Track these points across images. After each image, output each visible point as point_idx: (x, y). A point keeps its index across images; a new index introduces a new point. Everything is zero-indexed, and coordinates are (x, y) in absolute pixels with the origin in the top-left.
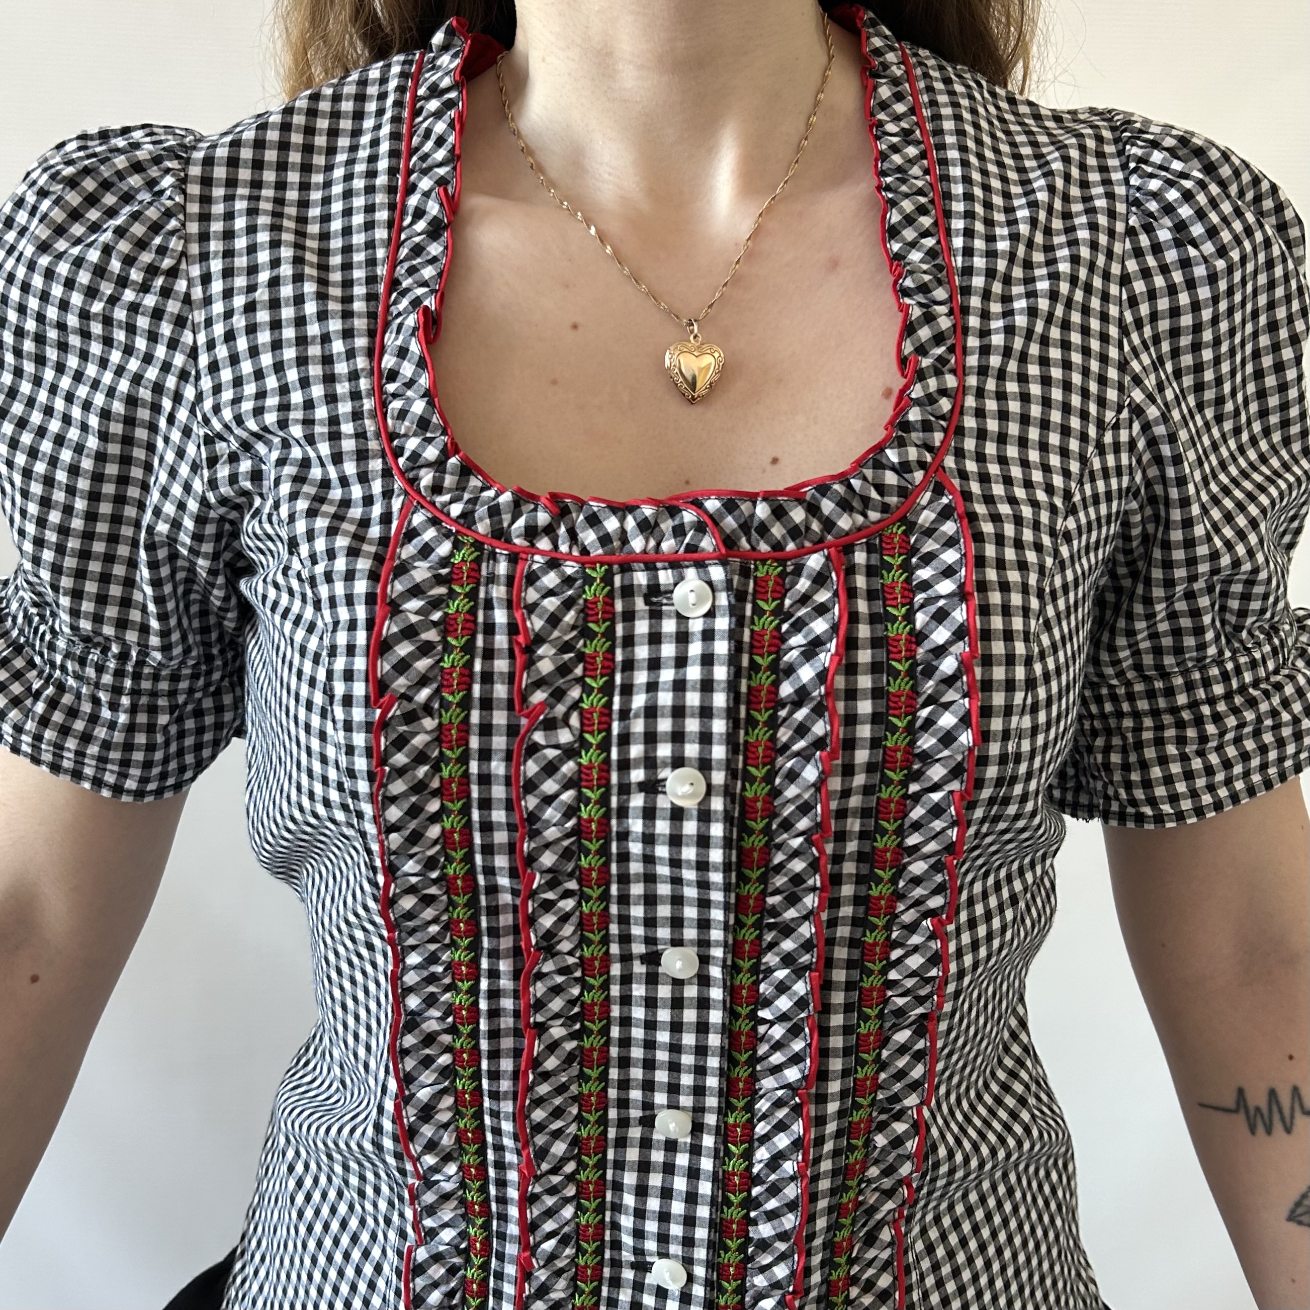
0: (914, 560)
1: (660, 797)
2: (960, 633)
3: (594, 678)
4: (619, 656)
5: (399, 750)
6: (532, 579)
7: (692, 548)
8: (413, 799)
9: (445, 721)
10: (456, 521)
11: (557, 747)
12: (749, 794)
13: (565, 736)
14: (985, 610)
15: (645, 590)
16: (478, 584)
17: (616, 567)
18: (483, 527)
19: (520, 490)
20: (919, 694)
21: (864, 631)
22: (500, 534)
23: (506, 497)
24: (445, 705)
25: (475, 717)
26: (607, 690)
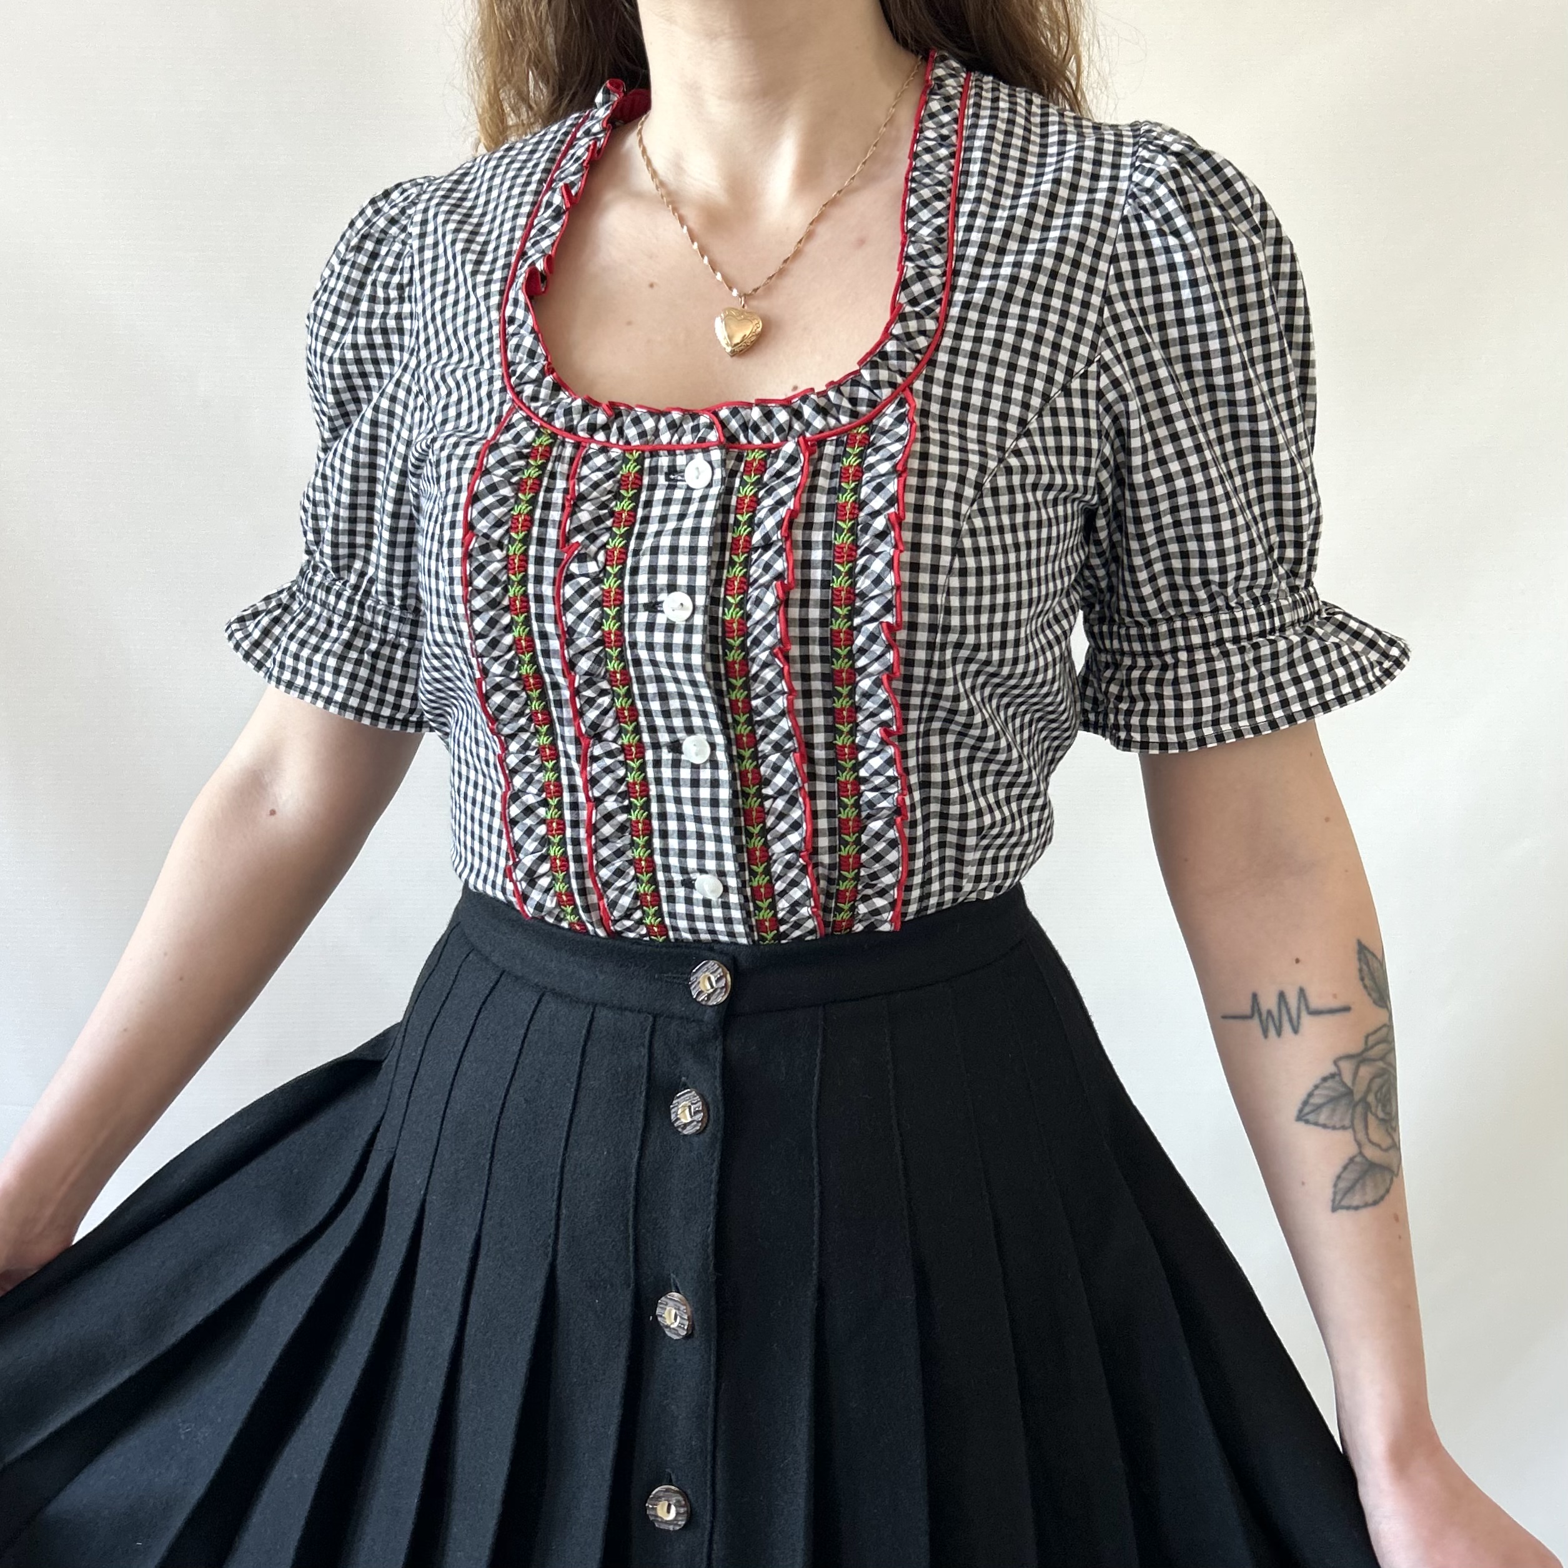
0: (869, 451)
1: (659, 615)
2: (892, 501)
3: (619, 528)
4: (640, 513)
5: (479, 574)
6: (586, 459)
7: (702, 440)
8: (492, 613)
9: (511, 553)
10: (542, 419)
11: (586, 575)
12: (728, 618)
13: (592, 567)
14: (921, 490)
15: (665, 470)
16: (548, 460)
17: (647, 454)
18: (559, 422)
19: (590, 399)
20: (858, 547)
21: (821, 499)
22: (571, 429)
23: (578, 402)
24: (512, 541)
25: (533, 550)
26: (627, 536)
